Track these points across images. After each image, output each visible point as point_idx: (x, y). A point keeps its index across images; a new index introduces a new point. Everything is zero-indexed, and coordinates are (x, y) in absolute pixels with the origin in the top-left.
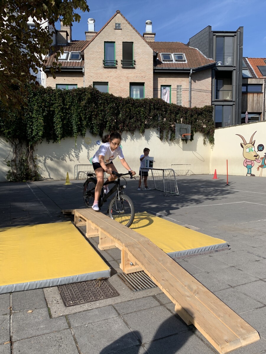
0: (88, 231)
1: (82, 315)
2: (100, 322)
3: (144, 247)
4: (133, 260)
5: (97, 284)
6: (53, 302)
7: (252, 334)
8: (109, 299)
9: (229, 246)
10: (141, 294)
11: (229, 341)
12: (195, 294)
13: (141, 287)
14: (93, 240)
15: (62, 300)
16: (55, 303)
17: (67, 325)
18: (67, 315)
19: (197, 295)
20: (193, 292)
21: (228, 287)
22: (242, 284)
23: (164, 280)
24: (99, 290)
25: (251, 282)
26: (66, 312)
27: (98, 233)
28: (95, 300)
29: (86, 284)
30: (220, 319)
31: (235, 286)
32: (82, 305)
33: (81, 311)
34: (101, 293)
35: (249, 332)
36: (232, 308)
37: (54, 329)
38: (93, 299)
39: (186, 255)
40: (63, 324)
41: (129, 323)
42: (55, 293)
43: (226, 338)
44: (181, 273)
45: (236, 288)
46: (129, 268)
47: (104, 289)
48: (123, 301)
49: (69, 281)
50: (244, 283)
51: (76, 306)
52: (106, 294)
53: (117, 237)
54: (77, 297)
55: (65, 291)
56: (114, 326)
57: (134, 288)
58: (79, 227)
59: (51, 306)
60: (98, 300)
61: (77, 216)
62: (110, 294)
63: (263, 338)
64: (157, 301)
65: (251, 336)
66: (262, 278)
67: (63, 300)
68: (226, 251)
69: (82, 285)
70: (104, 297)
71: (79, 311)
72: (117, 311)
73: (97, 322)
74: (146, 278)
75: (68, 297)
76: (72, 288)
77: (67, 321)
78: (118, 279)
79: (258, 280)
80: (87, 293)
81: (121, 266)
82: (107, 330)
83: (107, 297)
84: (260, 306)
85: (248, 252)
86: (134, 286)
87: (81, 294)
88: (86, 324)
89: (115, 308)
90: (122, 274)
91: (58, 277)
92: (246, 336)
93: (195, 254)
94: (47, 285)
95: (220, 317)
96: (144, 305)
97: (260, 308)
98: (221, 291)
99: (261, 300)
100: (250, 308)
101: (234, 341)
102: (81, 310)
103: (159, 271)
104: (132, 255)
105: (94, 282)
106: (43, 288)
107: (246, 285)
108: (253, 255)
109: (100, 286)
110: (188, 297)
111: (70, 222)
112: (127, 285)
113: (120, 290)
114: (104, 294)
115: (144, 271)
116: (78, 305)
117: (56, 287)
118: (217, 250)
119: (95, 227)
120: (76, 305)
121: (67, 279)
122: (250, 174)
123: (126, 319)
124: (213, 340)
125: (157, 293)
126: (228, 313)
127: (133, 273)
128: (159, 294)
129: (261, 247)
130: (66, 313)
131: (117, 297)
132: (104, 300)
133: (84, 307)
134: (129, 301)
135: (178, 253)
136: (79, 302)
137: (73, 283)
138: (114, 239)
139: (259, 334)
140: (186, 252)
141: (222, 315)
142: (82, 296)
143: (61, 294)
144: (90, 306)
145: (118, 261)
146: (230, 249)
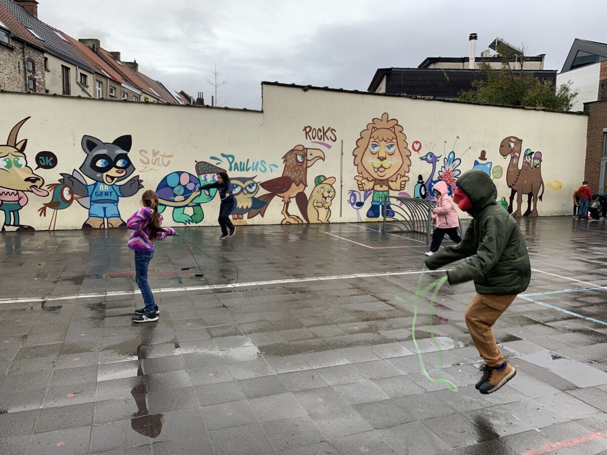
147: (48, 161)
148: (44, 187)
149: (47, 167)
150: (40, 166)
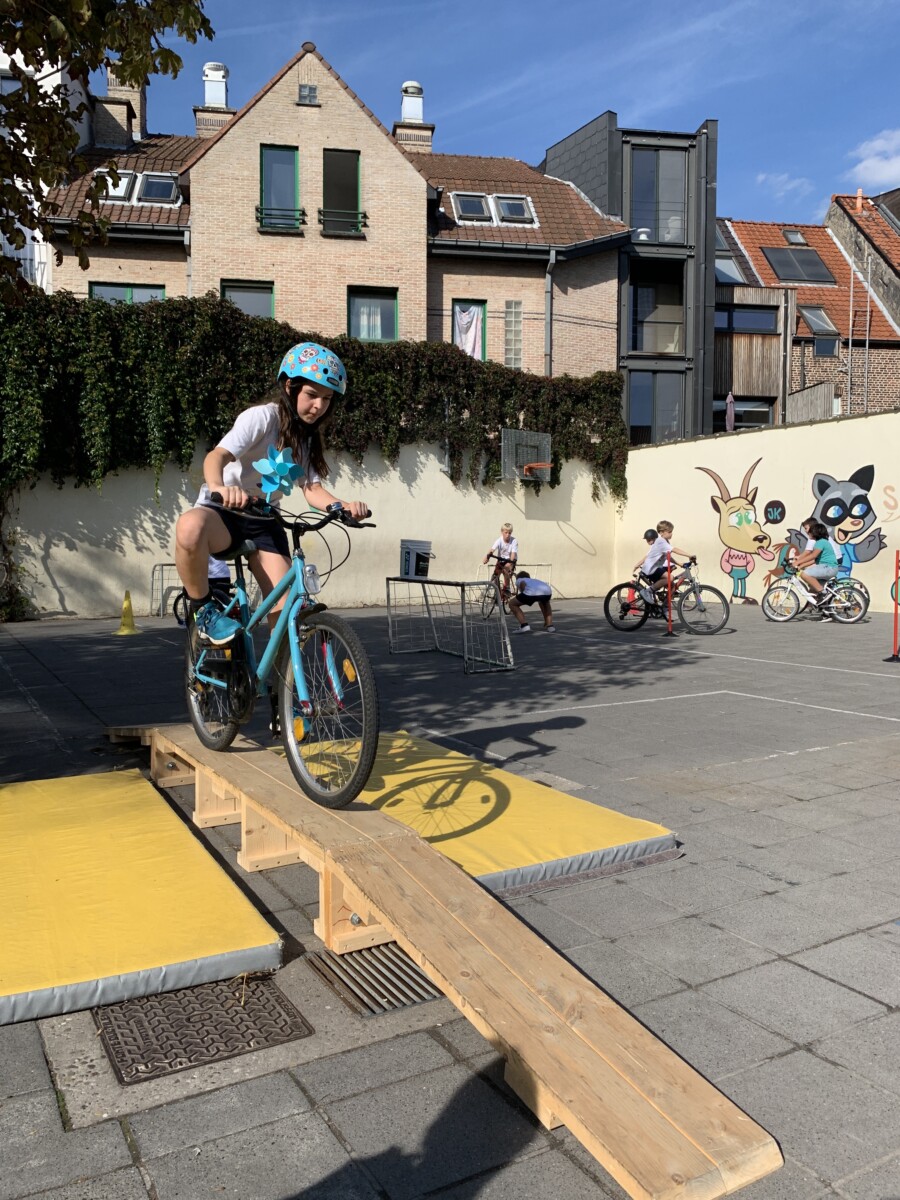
0: (202, 805)
1: (179, 1115)
2: (245, 1136)
3: (399, 860)
4: (361, 906)
5: (234, 994)
6: (74, 1070)
7: (758, 1148)
8: (276, 1050)
9: (679, 844)
10: (388, 1025)
11: (685, 1179)
12: (573, 1018)
13: (389, 1002)
14: (220, 834)
15: (107, 1060)
16: (83, 1073)
17: (127, 1153)
18: (127, 1115)
19: (578, 1022)
20: (565, 1012)
21: (679, 986)
22: (723, 974)
23: (468, 975)
24: (241, 1018)
25: (750, 969)
26: (123, 1104)
27: (237, 811)
28: (226, 1054)
29: (196, 997)
30: (655, 1103)
31: (701, 985)
32: (179, 1076)
33: (175, 1098)
34: (248, 1028)
35: (747, 1141)
36: (691, 1062)
37: (78, 1171)
38: (219, 1050)
39: (542, 879)
40: (110, 1148)
41: (346, 1132)
42: (81, 1037)
43: (674, 1168)
44: (523, 948)
45: (704, 989)
46: (345, 934)
47: (260, 1011)
48: (327, 1053)
49: (136, 987)
50: (731, 972)
51: (158, 1080)
52: (267, 1031)
53: (306, 828)
54: (162, 1048)
55: (119, 1027)
56: (296, 1148)
57: (364, 1006)
58: (167, 790)
59: (69, 1085)
60: (239, 1054)
61: (163, 751)
62: (279, 1031)
63: (794, 1160)
64: (444, 1047)
65: (755, 1157)
66: (786, 953)
67: (111, 1060)
68: (670, 864)
69: (179, 1001)
70: (258, 1043)
71: (169, 1099)
72: (304, 1090)
73: (235, 1134)
74: (405, 967)
75: (129, 1047)
76: (147, 1016)
77: (126, 1140)
78: (309, 974)
79: (774, 961)
80: (197, 1032)
81: (319, 928)
82: (269, 1165)
83: (270, 1041)
84: (780, 1049)
85: (741, 865)
86: (366, 999)
87: (177, 1035)
88: (194, 1146)
89: (298, 1083)
90: (324, 957)
91: (93, 977)
92: (739, 1159)
93: (571, 875)
94: (53, 1009)
95: (653, 1096)
96: (399, 1064)
97: (782, 1055)
98: (654, 1004)
99: (785, 1030)
100: (749, 1058)
101: (701, 1176)
102: (179, 1093)
103: (450, 945)
104: (356, 888)
105: (225, 988)
106: (36, 1019)
107: (737, 977)
108: (758, 874)
109: (246, 1003)
110: (550, 1030)
111: (137, 770)
112: (339, 994)
113: (317, 1015)
114: (259, 1030)
115: (399, 943)
116: (164, 1075)
117: (88, 1012)
118: (640, 859)
119: (227, 792)
120: (159, 1076)
121: (124, 983)
122: (741, 597)
123: (337, 1117)
124: (631, 1179)
125: (444, 1020)
126: (679, 1080)
127: (360, 952)
128: (451, 1022)
129: (782, 845)
130: (124, 1108)
131: (304, 1040)
132: (261, 1053)
133: (189, 1081)
134: (349, 1051)
135: (515, 876)
136: (170, 1064)
137: (147, 997)
138: (295, 833)
139: (780, 1149)
140: (539, 872)
141: (661, 1090)
142: (180, 1041)
143: (103, 1040)
144: (211, 1076)
145: (308, 909)
146: (684, 855)
147: (776, 514)
148: (771, 549)
149: (775, 521)
150: (768, 521)
